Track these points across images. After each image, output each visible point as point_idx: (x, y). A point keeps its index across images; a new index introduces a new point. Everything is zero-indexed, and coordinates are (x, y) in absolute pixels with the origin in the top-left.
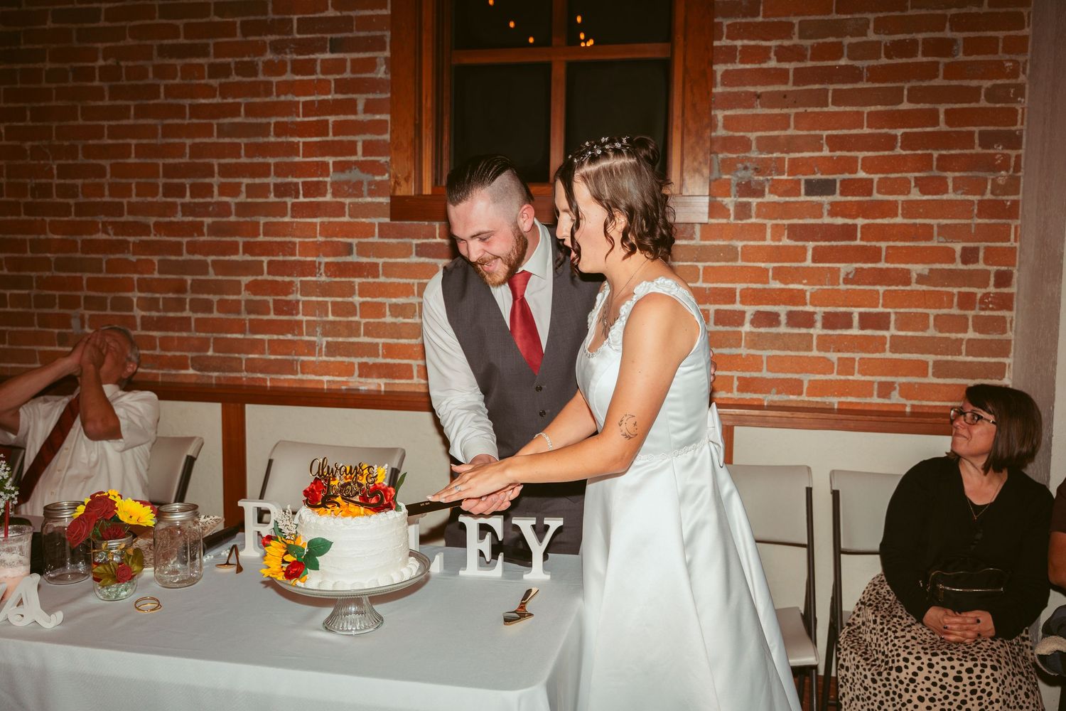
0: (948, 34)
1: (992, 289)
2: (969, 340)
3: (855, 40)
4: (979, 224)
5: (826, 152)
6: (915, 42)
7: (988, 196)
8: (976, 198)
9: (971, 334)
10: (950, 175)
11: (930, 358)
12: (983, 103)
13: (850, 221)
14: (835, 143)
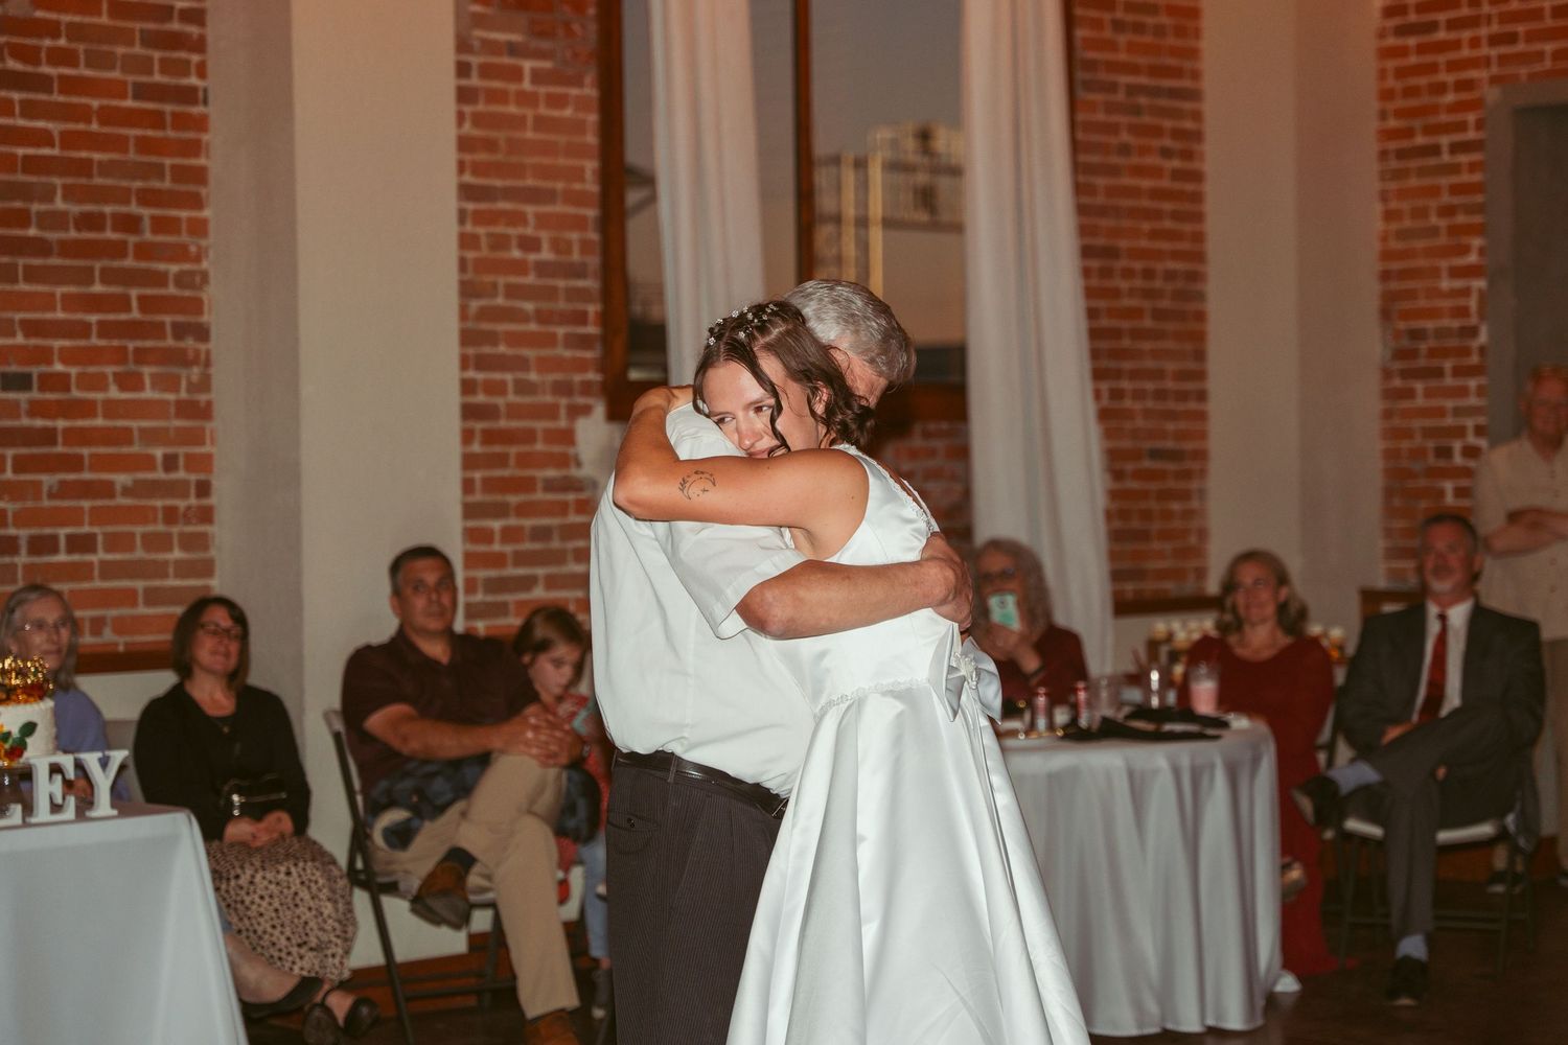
0: (134, 208)
1: (193, 501)
2: (178, 563)
3: (43, 207)
4: (178, 429)
5: (20, 339)
6: (102, 216)
7: (183, 395)
8: (171, 397)
9: (177, 554)
10: (147, 371)
11: (140, 585)
12: (172, 290)
13: (48, 423)
14: (31, 328)
